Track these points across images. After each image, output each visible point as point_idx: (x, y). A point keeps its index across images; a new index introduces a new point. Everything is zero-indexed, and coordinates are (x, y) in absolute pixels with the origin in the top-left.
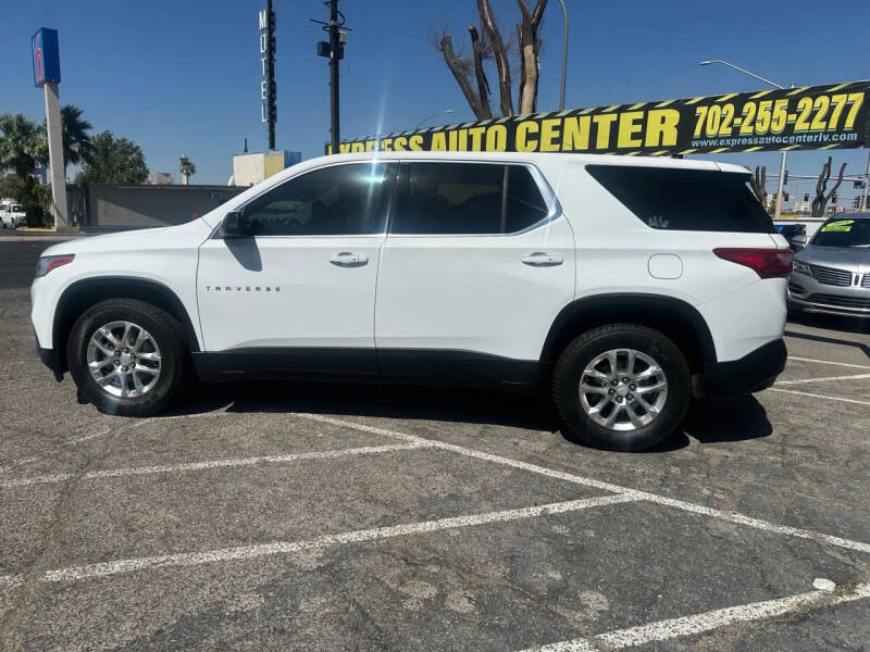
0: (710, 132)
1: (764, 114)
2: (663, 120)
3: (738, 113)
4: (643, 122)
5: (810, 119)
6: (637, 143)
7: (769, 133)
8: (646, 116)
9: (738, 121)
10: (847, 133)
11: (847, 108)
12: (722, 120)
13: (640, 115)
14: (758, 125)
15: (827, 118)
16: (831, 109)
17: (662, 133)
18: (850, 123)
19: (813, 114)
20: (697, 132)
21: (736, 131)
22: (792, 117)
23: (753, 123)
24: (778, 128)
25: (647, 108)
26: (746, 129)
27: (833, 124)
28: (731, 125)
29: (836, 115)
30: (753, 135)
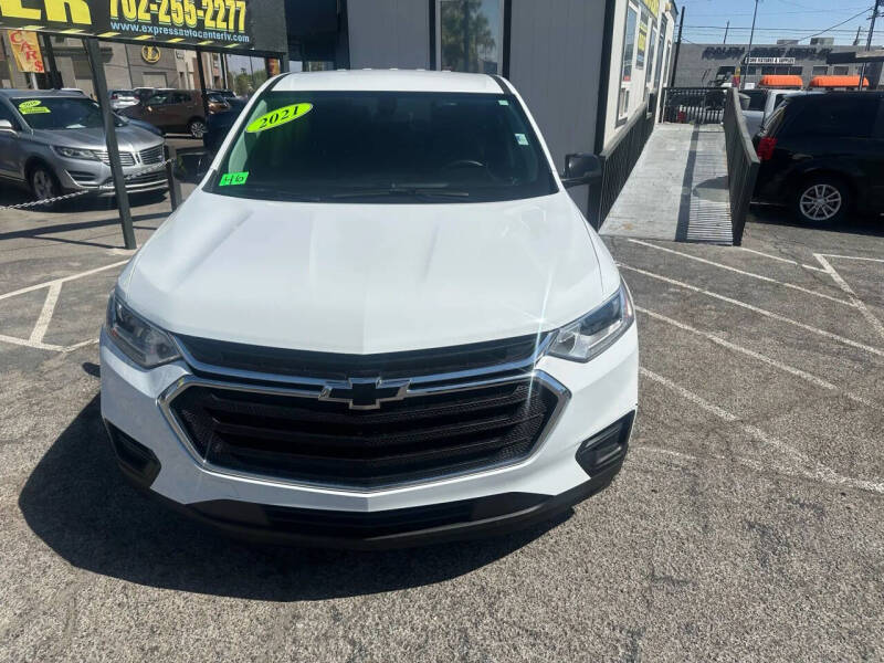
0: (130, 15)
1: (176, 6)
5: (214, 18)
6: (35, 14)
7: (185, 26)
9: (154, 7)
10: (242, 34)
11: (237, 13)
14: (174, 15)
15: (226, 19)
16: (227, 11)
17: (67, 5)
18: (242, 27)
19: (216, 13)
21: (155, 17)
22: (201, 13)
23: (169, 12)
24: (192, 22)
26: (164, 18)
27: (231, 26)
28: (148, 10)
29: (232, 18)
30: (173, 26)
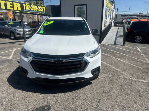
0: (27, 9)
1: (34, 8)
2: (17, 5)
3: (30, 7)
4: (13, 4)
5: (40, 10)
6: (12, 9)
7: (35, 11)
8: (13, 3)
9: (31, 8)
12: (28, 7)
13: (12, 3)
15: (42, 10)
16: (42, 8)
17: (17, 8)
18: (44, 11)
19: (40, 9)
20: (24, 9)
21: (31, 9)
23: (33, 9)
24: (37, 10)
25: (13, 2)
26: (32, 9)
28: (30, 8)
29: (43, 9)
30: (33, 11)
